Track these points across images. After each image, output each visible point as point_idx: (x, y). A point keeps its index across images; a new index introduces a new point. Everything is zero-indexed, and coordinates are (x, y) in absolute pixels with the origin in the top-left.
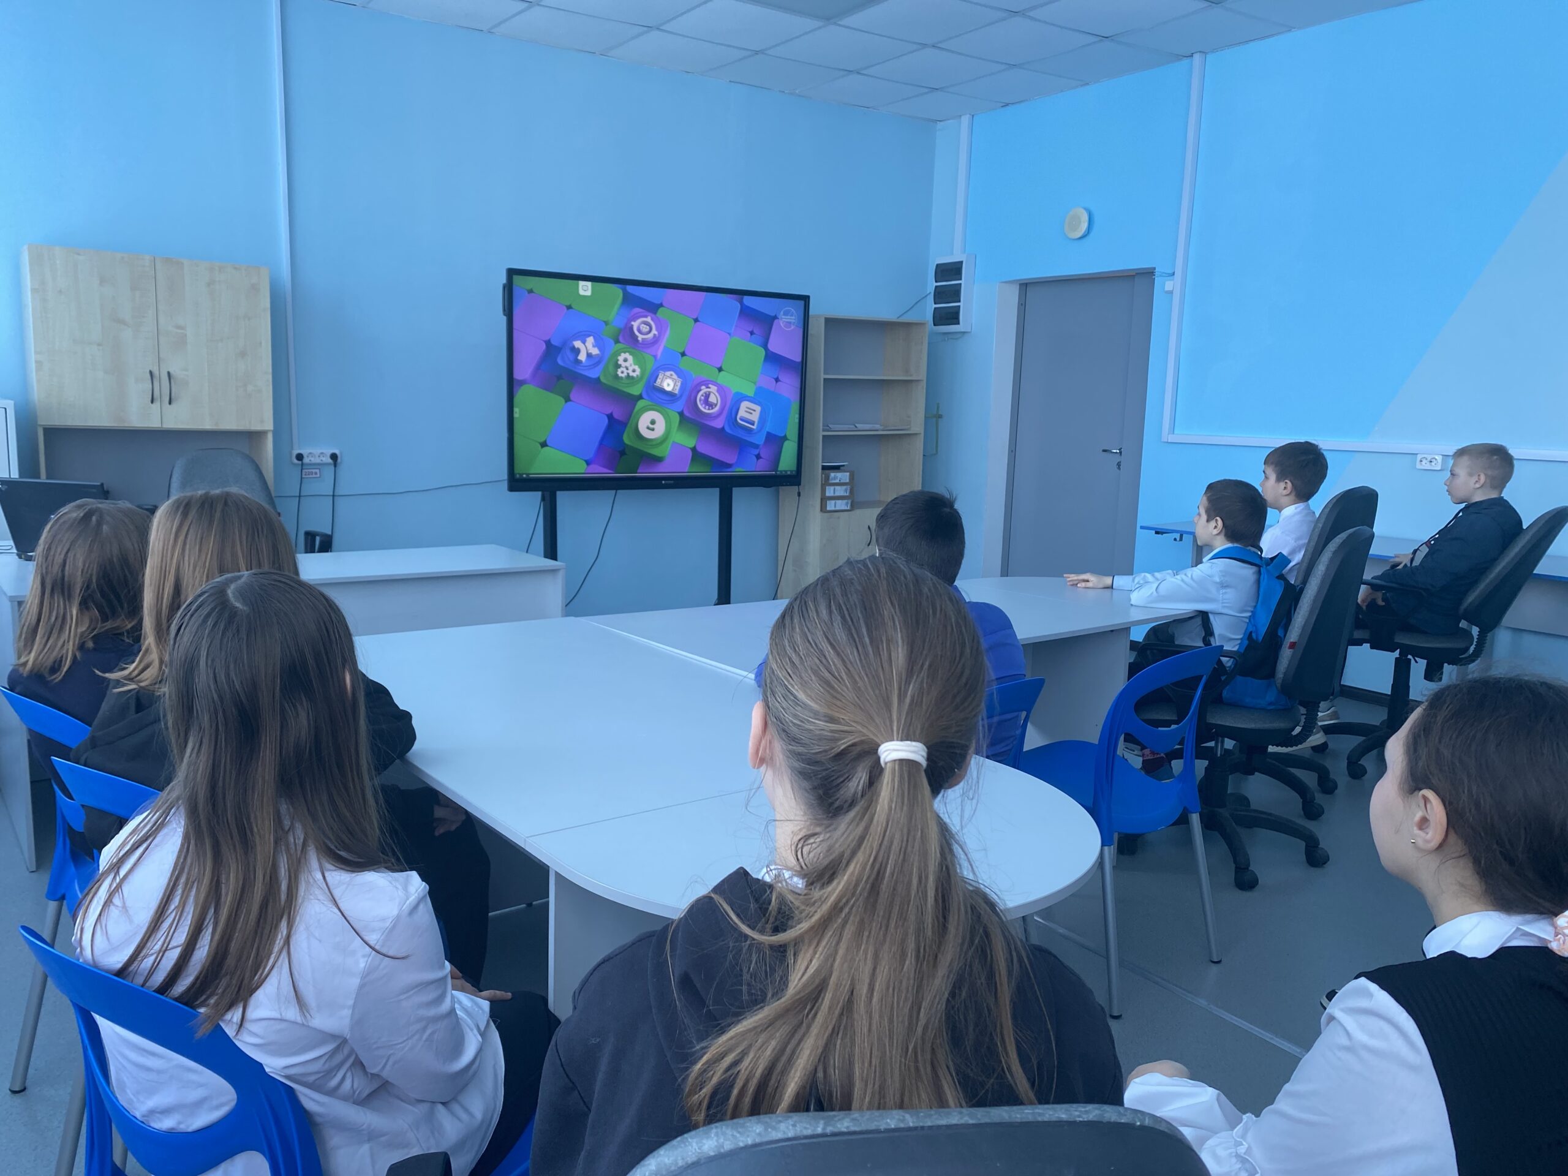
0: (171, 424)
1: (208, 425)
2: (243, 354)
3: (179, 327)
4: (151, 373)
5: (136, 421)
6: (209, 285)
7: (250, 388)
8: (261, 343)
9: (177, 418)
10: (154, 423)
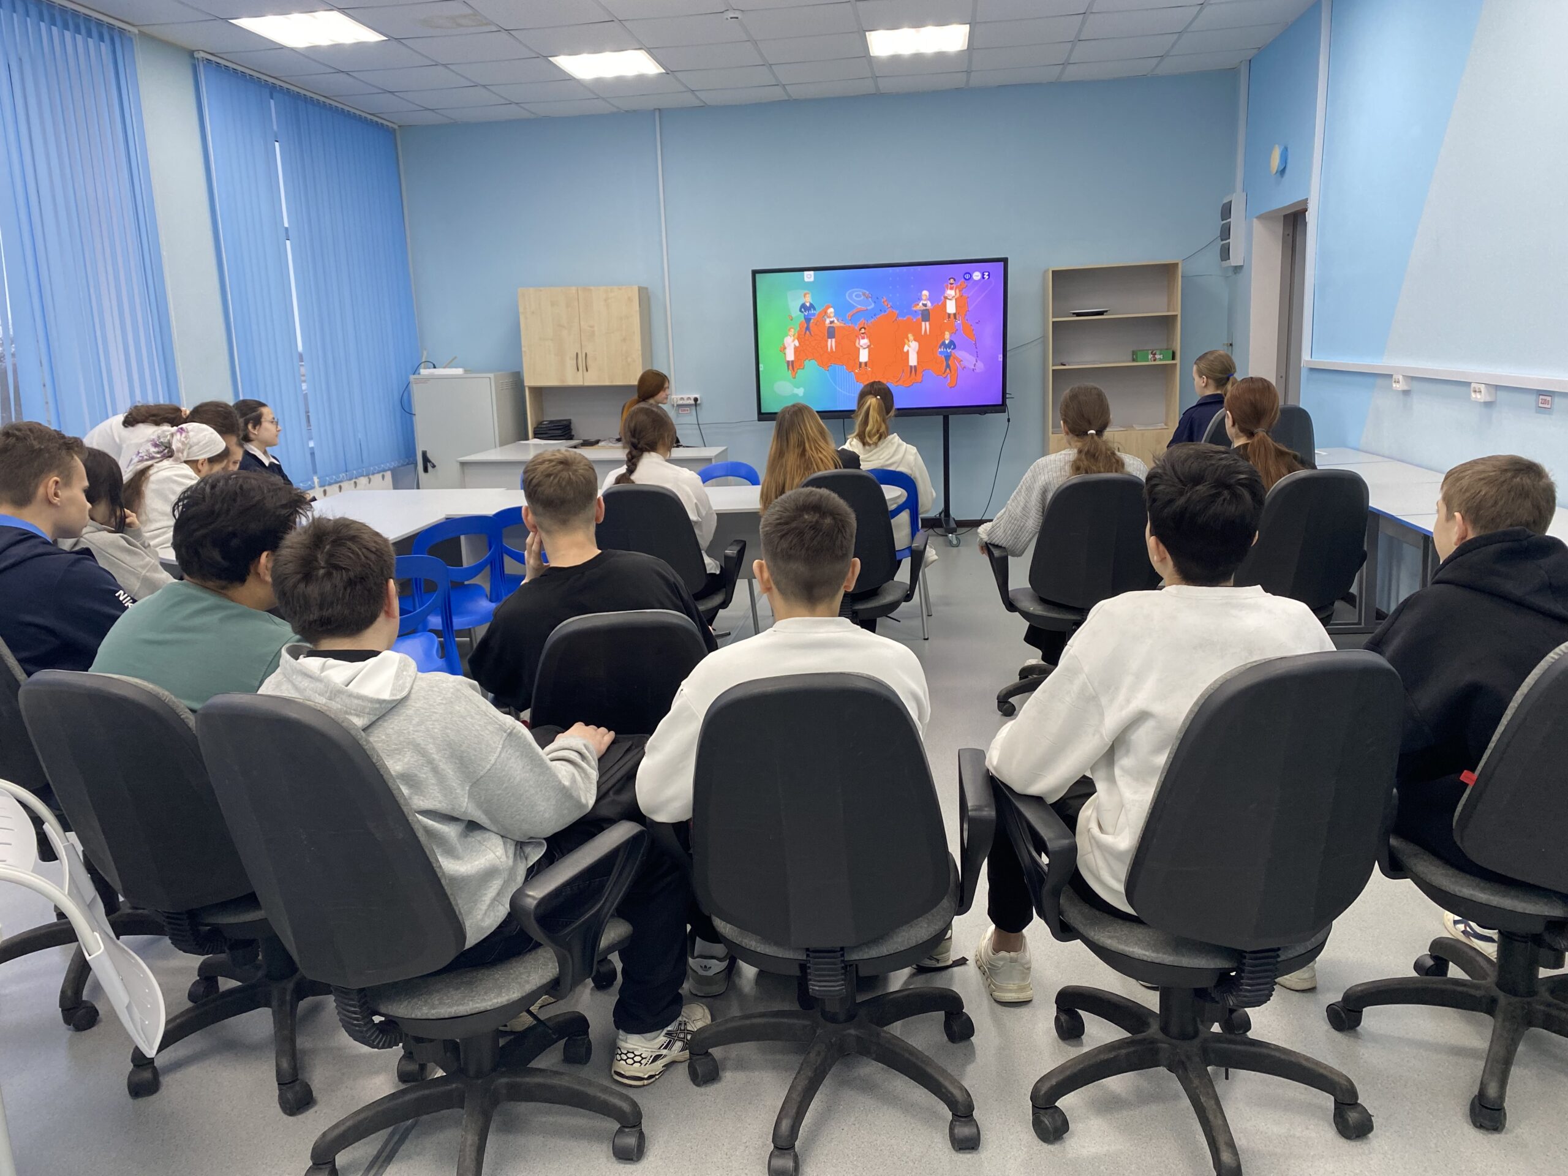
0: (589, 382)
1: (607, 383)
2: (624, 340)
3: (592, 327)
4: (577, 354)
5: (571, 382)
6: (606, 300)
7: (629, 360)
8: (634, 333)
9: (591, 379)
10: (580, 383)
